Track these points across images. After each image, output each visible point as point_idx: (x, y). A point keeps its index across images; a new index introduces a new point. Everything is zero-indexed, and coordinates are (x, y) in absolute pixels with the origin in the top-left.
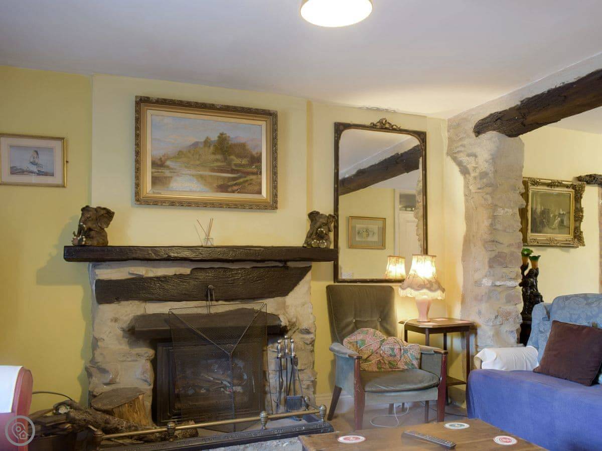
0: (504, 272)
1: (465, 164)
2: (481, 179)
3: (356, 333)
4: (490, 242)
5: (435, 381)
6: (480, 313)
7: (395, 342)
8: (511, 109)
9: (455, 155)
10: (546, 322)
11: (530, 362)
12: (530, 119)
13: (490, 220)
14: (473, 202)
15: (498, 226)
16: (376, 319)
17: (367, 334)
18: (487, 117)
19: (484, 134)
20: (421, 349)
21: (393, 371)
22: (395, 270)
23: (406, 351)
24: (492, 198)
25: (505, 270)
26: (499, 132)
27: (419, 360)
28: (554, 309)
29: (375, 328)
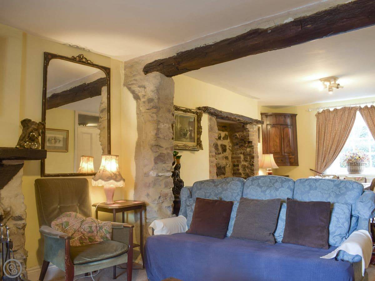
0: (164, 167)
1: (137, 93)
2: (149, 103)
3: (61, 216)
4: (155, 146)
5: (126, 249)
6: (148, 195)
7: (92, 222)
8: (170, 58)
9: (130, 86)
10: (191, 199)
11: (183, 226)
12: (183, 65)
13: (156, 131)
14: (143, 119)
15: (161, 136)
16: (76, 204)
17: (70, 216)
18: (153, 62)
19: (150, 73)
20: (113, 225)
21: (92, 244)
22: (87, 166)
23: (101, 228)
24: (157, 116)
25: (164, 165)
26: (161, 72)
27: (111, 234)
28: (194, 190)
29: (76, 211)
